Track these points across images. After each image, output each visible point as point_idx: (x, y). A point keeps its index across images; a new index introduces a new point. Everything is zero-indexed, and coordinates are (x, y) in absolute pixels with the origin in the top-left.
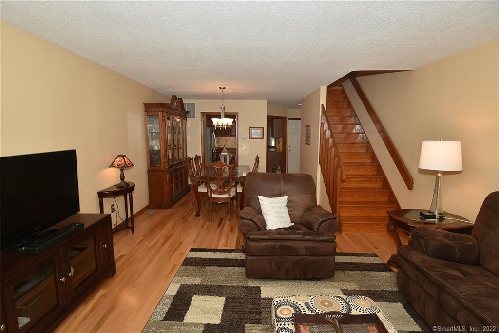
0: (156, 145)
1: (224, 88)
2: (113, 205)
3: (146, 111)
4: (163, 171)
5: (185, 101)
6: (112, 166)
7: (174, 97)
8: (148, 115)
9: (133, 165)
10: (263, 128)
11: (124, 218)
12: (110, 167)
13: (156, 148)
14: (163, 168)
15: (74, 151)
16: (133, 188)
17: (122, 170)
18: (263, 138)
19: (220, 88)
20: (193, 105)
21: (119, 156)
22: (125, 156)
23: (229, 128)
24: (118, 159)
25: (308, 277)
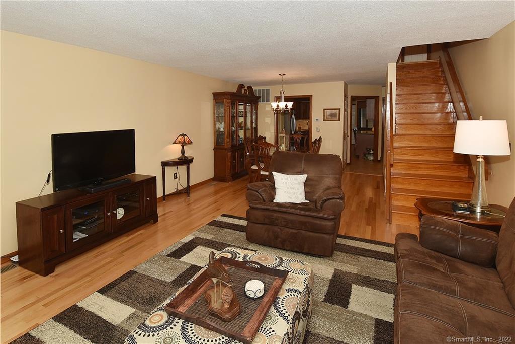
0: (222, 127)
1: (284, 74)
2: (176, 173)
3: (215, 98)
4: (226, 149)
5: (254, 88)
6: (175, 143)
7: (241, 86)
8: (216, 102)
9: (191, 142)
10: (340, 109)
11: (185, 186)
12: (173, 143)
13: (222, 129)
14: (226, 147)
15: (133, 131)
16: (191, 161)
17: (183, 146)
18: (339, 120)
19: (280, 74)
20: (268, 90)
21: (181, 135)
22: (185, 135)
23: (288, 111)
24: (180, 138)
25: (304, 252)
